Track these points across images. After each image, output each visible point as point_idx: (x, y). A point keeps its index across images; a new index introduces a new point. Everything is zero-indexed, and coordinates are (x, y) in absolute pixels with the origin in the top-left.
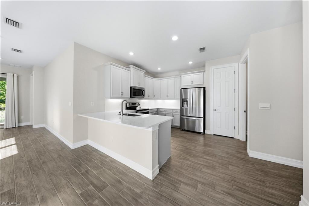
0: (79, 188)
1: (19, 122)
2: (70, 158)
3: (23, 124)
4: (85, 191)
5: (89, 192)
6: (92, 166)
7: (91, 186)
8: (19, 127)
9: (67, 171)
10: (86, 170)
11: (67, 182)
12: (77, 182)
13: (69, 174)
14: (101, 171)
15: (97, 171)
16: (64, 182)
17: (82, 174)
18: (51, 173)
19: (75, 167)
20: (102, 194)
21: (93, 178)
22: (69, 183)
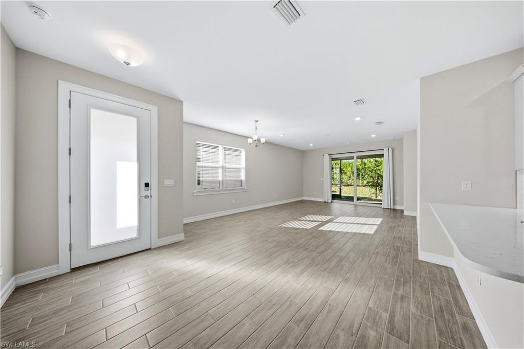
0: (375, 303)
1: (394, 204)
2: (403, 268)
3: (398, 207)
4: (376, 311)
5: (378, 317)
6: (419, 299)
7: (388, 315)
8: (394, 210)
9: (385, 277)
10: (404, 294)
11: (373, 286)
12: (380, 295)
13: (383, 281)
14: (422, 317)
15: (417, 310)
16: (372, 283)
17: (395, 293)
18: (371, 267)
19: (397, 279)
20: (388, 338)
21: (401, 311)
22: (374, 288)
